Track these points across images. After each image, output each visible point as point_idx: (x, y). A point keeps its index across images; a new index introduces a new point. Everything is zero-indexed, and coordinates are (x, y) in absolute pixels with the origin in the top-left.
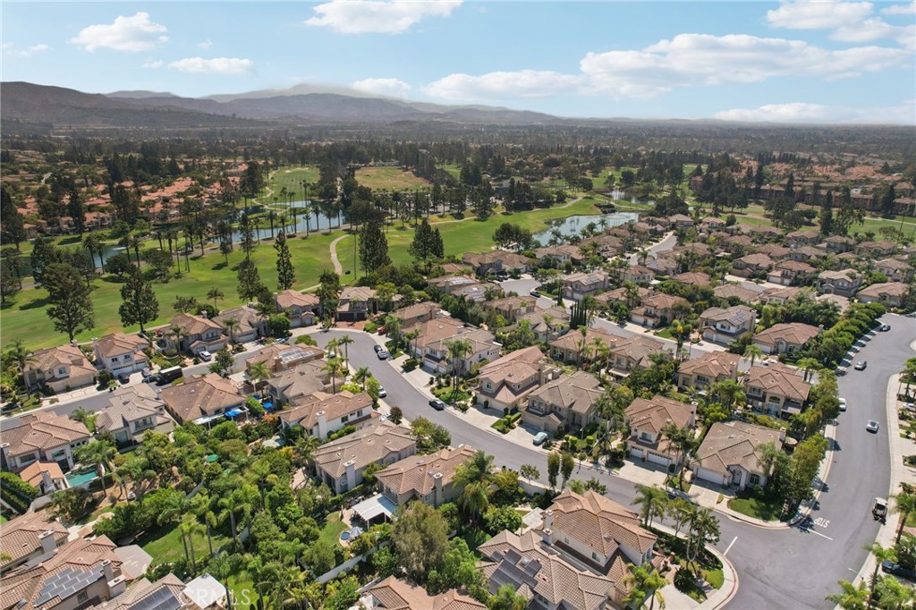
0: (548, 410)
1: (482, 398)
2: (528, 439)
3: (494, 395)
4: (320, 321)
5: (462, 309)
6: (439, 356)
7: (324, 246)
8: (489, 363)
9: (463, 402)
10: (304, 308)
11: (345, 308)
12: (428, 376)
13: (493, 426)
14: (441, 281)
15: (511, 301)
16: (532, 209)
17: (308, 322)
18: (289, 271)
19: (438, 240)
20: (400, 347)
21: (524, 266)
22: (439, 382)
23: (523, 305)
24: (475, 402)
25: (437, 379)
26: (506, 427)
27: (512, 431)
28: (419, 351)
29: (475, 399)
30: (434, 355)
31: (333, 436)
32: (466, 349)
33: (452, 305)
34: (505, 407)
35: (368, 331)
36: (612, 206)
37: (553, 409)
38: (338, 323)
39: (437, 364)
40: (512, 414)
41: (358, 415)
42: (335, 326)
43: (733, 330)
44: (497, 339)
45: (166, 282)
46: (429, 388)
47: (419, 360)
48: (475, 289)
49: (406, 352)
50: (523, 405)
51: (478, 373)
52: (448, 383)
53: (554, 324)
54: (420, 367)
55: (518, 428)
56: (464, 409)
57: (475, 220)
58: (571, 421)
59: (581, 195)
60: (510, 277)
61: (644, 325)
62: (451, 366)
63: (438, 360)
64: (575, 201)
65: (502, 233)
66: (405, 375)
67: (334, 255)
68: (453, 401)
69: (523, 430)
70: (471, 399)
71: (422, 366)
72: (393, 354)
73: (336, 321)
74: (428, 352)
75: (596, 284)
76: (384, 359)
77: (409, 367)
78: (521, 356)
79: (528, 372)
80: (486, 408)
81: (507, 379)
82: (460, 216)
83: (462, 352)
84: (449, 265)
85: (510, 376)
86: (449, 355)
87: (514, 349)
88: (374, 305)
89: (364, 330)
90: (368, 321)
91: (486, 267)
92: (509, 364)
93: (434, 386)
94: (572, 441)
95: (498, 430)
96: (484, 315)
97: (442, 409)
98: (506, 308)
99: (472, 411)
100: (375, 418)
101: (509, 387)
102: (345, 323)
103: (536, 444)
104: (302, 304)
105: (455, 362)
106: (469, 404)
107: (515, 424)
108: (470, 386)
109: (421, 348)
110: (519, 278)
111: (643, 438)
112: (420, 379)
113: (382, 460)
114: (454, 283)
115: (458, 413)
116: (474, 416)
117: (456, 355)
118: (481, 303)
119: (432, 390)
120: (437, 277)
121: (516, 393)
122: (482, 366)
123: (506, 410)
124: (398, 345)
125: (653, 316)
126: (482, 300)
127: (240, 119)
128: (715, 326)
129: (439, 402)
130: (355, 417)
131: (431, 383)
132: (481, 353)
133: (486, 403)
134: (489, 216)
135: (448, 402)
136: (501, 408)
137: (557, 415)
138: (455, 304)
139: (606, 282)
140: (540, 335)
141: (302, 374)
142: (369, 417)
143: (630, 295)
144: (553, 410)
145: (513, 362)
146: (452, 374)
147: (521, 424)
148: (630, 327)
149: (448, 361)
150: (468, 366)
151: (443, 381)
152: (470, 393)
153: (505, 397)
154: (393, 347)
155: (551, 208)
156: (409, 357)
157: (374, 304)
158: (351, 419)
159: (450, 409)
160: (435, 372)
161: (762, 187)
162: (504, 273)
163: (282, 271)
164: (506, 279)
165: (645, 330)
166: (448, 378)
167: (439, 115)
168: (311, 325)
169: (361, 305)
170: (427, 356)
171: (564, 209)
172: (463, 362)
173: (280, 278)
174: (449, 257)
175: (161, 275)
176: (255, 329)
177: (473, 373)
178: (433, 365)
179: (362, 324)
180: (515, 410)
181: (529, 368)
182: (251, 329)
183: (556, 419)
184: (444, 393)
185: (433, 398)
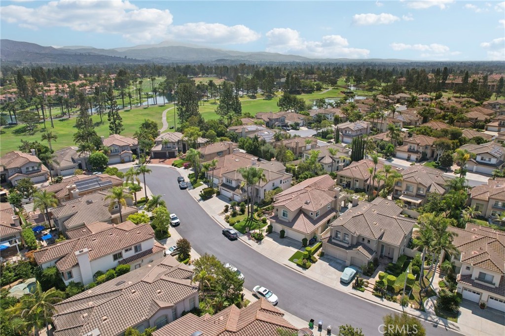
0: (355, 243)
1: (278, 227)
2: (334, 276)
3: (291, 224)
4: (137, 158)
5: (255, 147)
6: (234, 184)
7: (159, 113)
8: (282, 191)
9: (257, 231)
10: (123, 148)
11: (159, 148)
12: (223, 204)
13: (291, 260)
14: (239, 129)
15: (296, 140)
16: (301, 94)
17: (127, 159)
18: (117, 121)
19: (237, 102)
20: (200, 178)
21: (302, 122)
22: (234, 209)
23: (308, 143)
24: (270, 231)
25: (232, 207)
26: (306, 261)
27: (313, 265)
28: (216, 181)
29: (270, 227)
30: (230, 185)
31: (100, 278)
32: (260, 178)
33: (248, 144)
34: (304, 237)
35: (175, 166)
36: (352, 93)
37: (361, 240)
38: (152, 160)
39: (232, 192)
40: (311, 244)
41: (136, 250)
42: (149, 162)
43: (494, 161)
44: (288, 170)
45: (33, 134)
46: (223, 217)
47: (215, 189)
48: (266, 133)
49: (205, 182)
50: (324, 236)
51: (272, 201)
52: (243, 211)
53: (337, 156)
54: (217, 196)
55: (319, 261)
56: (259, 239)
57: (264, 99)
58: (379, 254)
59: (330, 88)
60: (291, 129)
61: (408, 159)
62: (246, 194)
63: (233, 189)
64: (328, 90)
65: (284, 100)
66: (202, 203)
67: (164, 118)
68: (247, 229)
69: (325, 264)
70: (266, 228)
71: (219, 194)
72: (194, 184)
73: (151, 158)
74: (224, 181)
75: (360, 130)
76: (185, 188)
77: (206, 196)
78: (315, 184)
79: (326, 200)
80: (282, 238)
81: (305, 207)
82: (254, 97)
83: (256, 179)
84: (245, 119)
85: (307, 203)
86: (243, 183)
87: (305, 178)
88: (184, 147)
89: (173, 165)
90: (177, 159)
91: (273, 122)
92: (305, 191)
93: (229, 214)
94: (389, 281)
95: (298, 265)
96: (275, 151)
97: (236, 239)
98: (293, 145)
99: (267, 240)
100: (157, 252)
101: (306, 215)
102: (158, 160)
103: (344, 283)
104: (122, 144)
105: (250, 190)
106: (264, 234)
107: (316, 256)
108: (264, 213)
109: (218, 178)
110: (298, 130)
111: (479, 279)
112: (215, 207)
113: (147, 321)
114: (249, 129)
115: (252, 244)
116: (269, 247)
117: (250, 183)
118: (272, 143)
119: (227, 218)
120: (236, 125)
121: (314, 222)
122: (276, 194)
123: (305, 240)
124: (199, 176)
125: (417, 152)
126: (272, 141)
127: (129, 59)
128: (475, 159)
129: (232, 232)
130: (132, 253)
131: (226, 211)
132: (275, 182)
133: (283, 232)
134: (273, 97)
135: (243, 230)
136: (300, 238)
137: (365, 247)
138: (250, 143)
139: (369, 129)
140: (326, 167)
141: (89, 203)
142: (150, 252)
143: (394, 135)
144: (361, 242)
145: (309, 189)
146: (246, 202)
147: (322, 255)
148: (396, 161)
149: (242, 189)
150: (262, 195)
151: (238, 208)
152: (264, 222)
153: (303, 227)
154: (195, 178)
155: (313, 93)
156: (206, 186)
157: (184, 145)
158: (126, 255)
159: (244, 238)
160: (230, 200)
161: (446, 82)
162: (286, 126)
163: (112, 120)
164: (289, 130)
165: (411, 163)
166: (243, 205)
167: (242, 57)
168: (130, 161)
169: (171, 145)
170: (224, 185)
171: (322, 94)
172: (257, 190)
173: (110, 127)
174: (245, 114)
175: (30, 130)
176: (76, 164)
177: (267, 200)
178: (229, 194)
179: (172, 160)
180: (314, 240)
181: (325, 195)
182: (72, 164)
183: (366, 253)
184: (238, 222)
185: (227, 226)
